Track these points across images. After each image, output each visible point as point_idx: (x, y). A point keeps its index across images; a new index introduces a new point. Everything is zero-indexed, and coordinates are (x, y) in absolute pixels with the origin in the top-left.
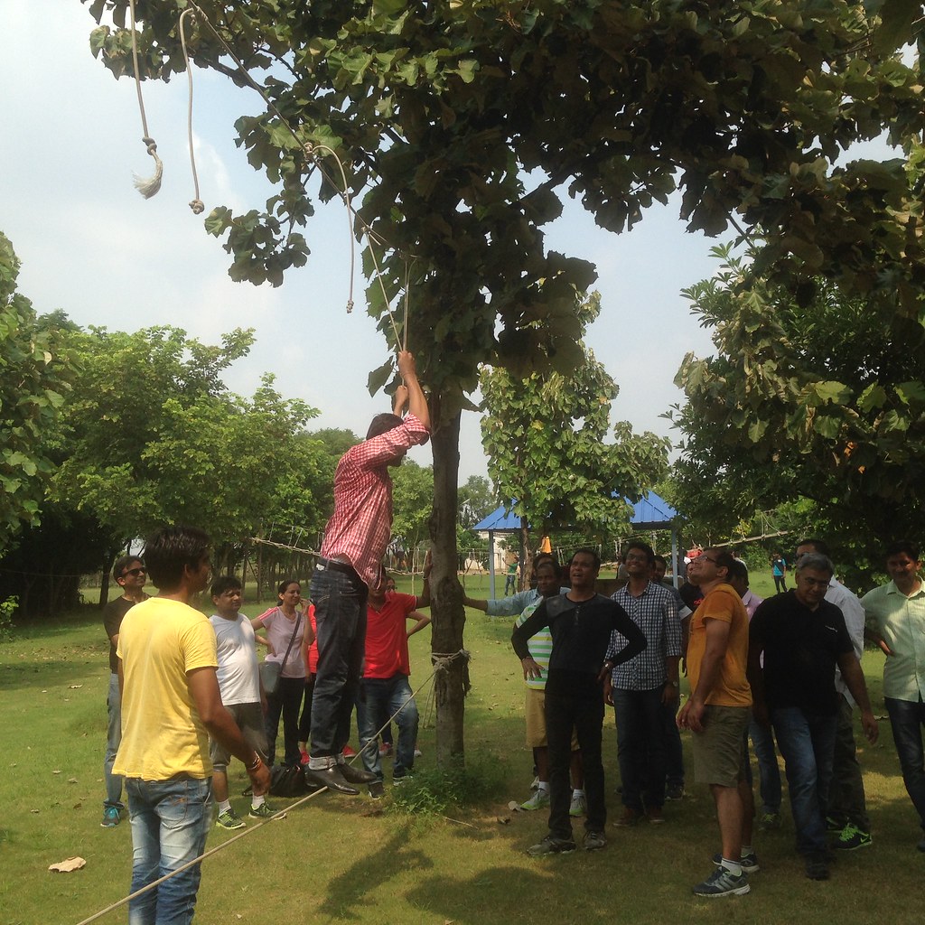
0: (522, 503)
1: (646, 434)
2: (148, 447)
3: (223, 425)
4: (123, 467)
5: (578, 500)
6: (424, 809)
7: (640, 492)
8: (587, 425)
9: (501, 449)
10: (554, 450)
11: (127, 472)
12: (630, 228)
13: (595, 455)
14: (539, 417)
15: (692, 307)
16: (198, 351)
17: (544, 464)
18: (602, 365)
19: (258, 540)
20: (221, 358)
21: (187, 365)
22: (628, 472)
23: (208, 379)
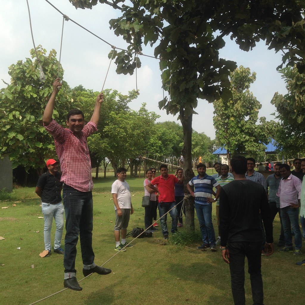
0: (227, 145)
1: (271, 121)
2: (105, 127)
3: (129, 121)
4: (98, 134)
5: (246, 144)
6: (179, 243)
7: (269, 141)
8: (250, 118)
9: (220, 127)
10: (238, 127)
11: (99, 136)
12: (252, 49)
13: (252, 128)
14: (233, 116)
15: (282, 76)
16: (120, 97)
17: (234, 132)
18: (256, 98)
19: (144, 157)
20: (128, 99)
21: (117, 101)
22: (264, 134)
23: (124, 106)
